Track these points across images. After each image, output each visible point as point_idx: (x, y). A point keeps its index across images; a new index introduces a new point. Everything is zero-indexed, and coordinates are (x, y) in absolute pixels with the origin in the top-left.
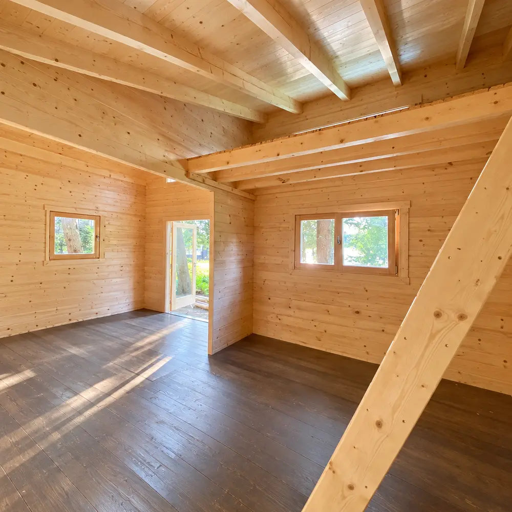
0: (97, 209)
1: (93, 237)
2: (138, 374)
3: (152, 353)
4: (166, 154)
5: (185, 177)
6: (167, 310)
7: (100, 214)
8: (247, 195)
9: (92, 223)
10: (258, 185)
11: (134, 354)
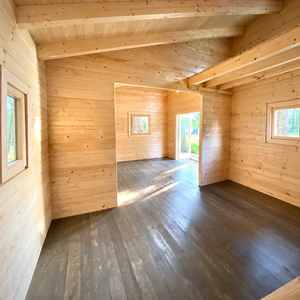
0: (149, 112)
1: (148, 125)
2: (165, 186)
3: (171, 178)
4: (177, 78)
5: (187, 89)
6: (177, 158)
7: (150, 114)
8: (227, 93)
9: (146, 119)
10: (236, 84)
11: (163, 177)
